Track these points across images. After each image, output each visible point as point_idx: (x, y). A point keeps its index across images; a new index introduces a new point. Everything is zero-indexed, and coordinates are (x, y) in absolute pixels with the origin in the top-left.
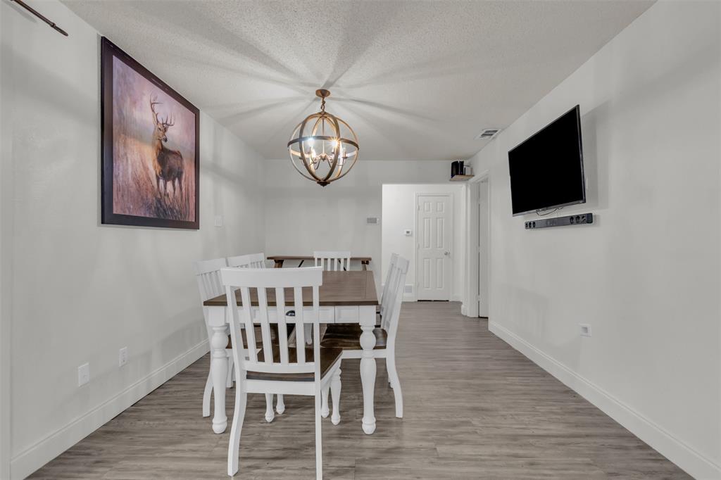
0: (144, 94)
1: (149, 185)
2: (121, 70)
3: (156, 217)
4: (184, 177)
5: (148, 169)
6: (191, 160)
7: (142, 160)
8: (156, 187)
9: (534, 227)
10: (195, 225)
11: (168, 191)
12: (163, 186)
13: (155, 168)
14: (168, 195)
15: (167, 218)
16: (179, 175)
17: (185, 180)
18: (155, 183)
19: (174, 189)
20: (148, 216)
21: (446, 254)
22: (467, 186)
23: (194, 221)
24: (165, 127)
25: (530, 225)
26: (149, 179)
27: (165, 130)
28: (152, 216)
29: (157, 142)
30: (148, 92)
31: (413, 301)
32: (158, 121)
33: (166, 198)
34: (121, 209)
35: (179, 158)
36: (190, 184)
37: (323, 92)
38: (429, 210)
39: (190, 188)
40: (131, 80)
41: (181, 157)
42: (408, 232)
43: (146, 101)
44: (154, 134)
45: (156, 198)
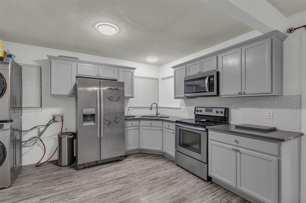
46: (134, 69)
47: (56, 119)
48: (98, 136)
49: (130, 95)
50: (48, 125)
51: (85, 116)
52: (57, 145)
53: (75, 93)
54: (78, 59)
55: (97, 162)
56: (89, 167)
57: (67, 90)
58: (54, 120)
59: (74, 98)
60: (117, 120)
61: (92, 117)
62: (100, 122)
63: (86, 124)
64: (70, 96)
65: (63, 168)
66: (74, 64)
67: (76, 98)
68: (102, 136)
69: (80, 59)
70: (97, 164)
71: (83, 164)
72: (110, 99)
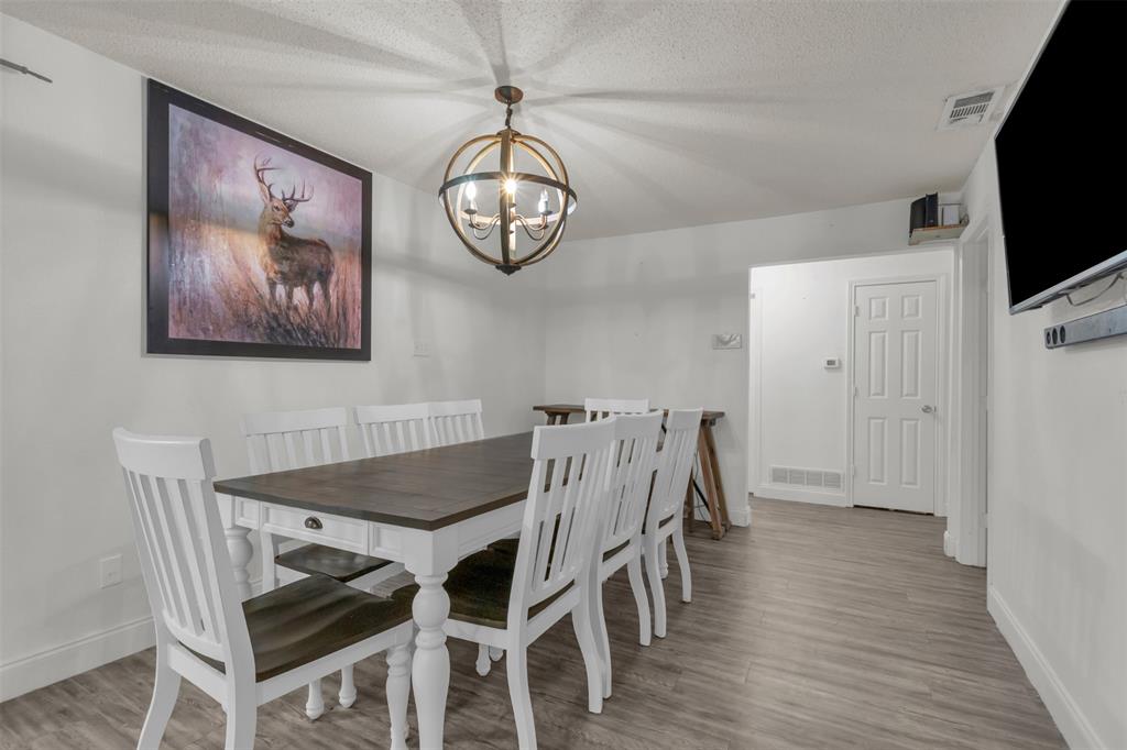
0: (241, 158)
1: (253, 294)
2: (188, 125)
3: (269, 342)
4: (334, 278)
5: (249, 269)
6: (352, 252)
7: (235, 258)
9: (1063, 340)
10: (363, 354)
11: (295, 302)
12: (284, 295)
13: (265, 267)
14: (296, 309)
15: (293, 343)
16: (324, 277)
17: (337, 284)
18: (265, 290)
19: (311, 300)
20: (248, 340)
21: (927, 409)
22: (957, 252)
23: (359, 346)
24: (289, 205)
25: (1056, 337)
27: (290, 208)
28: (259, 341)
29: (270, 228)
30: (249, 152)
31: (844, 505)
32: (271, 196)
33: (291, 313)
34: (189, 330)
35: (325, 250)
36: (349, 290)
37: (505, 92)
38: (884, 315)
39: (349, 298)
40: (211, 137)
41: (327, 247)
42: (830, 363)
43: (246, 166)
44: (263, 216)
45: (268, 312)
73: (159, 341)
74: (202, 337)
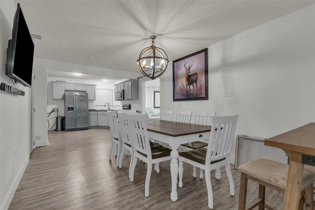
0: (182, 65)
1: (184, 89)
2: (176, 65)
3: (186, 97)
5: (183, 84)
8: (186, 89)
10: (206, 98)
11: (191, 88)
12: (189, 88)
13: (186, 83)
14: (191, 90)
15: (190, 97)
16: (196, 81)
19: (194, 87)
20: (184, 98)
23: (205, 96)
26: (184, 87)
27: (190, 69)
32: (186, 69)
41: (197, 74)
44: (185, 74)
45: (186, 92)
46: (96, 85)
47: (54, 111)
48: (75, 117)
49: (94, 99)
50: (51, 113)
51: (69, 108)
52: (55, 121)
53: (64, 98)
54: (66, 82)
55: (74, 129)
56: (71, 131)
57: (60, 97)
58: (53, 111)
59: (64, 100)
60: (85, 110)
61: (72, 108)
62: (76, 111)
63: (69, 112)
64: (62, 99)
65: (58, 132)
66: (64, 84)
67: (65, 100)
68: (77, 117)
69: (67, 82)
70: (74, 130)
71: (68, 129)
72: (81, 101)
73: (175, 100)
74: (178, 98)
